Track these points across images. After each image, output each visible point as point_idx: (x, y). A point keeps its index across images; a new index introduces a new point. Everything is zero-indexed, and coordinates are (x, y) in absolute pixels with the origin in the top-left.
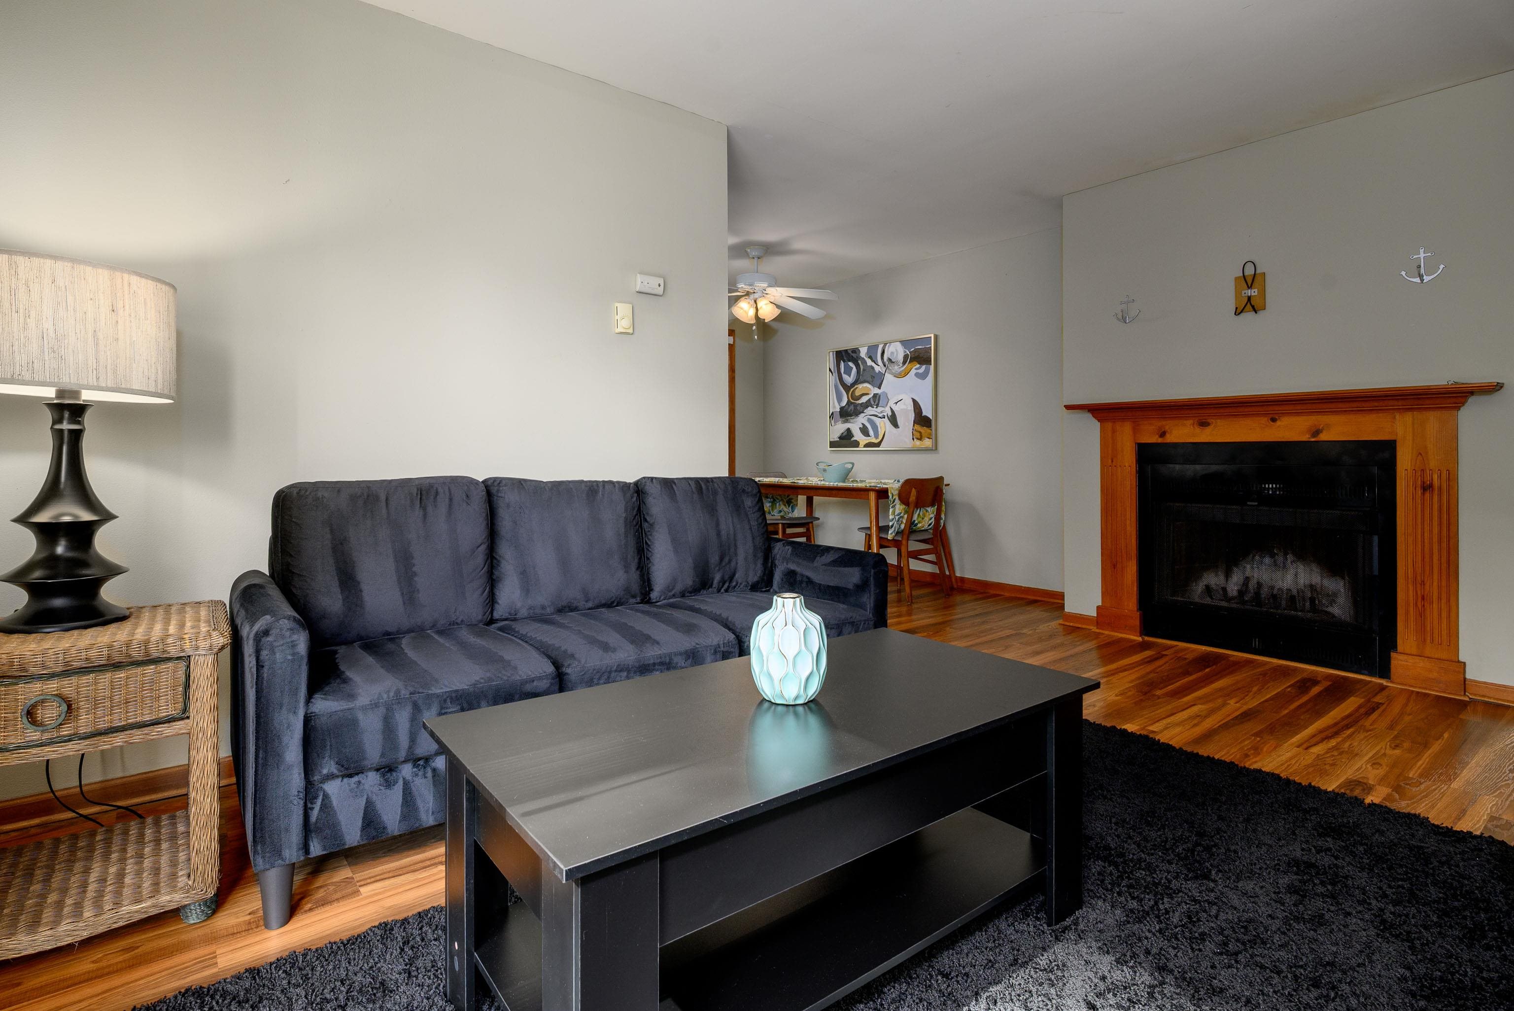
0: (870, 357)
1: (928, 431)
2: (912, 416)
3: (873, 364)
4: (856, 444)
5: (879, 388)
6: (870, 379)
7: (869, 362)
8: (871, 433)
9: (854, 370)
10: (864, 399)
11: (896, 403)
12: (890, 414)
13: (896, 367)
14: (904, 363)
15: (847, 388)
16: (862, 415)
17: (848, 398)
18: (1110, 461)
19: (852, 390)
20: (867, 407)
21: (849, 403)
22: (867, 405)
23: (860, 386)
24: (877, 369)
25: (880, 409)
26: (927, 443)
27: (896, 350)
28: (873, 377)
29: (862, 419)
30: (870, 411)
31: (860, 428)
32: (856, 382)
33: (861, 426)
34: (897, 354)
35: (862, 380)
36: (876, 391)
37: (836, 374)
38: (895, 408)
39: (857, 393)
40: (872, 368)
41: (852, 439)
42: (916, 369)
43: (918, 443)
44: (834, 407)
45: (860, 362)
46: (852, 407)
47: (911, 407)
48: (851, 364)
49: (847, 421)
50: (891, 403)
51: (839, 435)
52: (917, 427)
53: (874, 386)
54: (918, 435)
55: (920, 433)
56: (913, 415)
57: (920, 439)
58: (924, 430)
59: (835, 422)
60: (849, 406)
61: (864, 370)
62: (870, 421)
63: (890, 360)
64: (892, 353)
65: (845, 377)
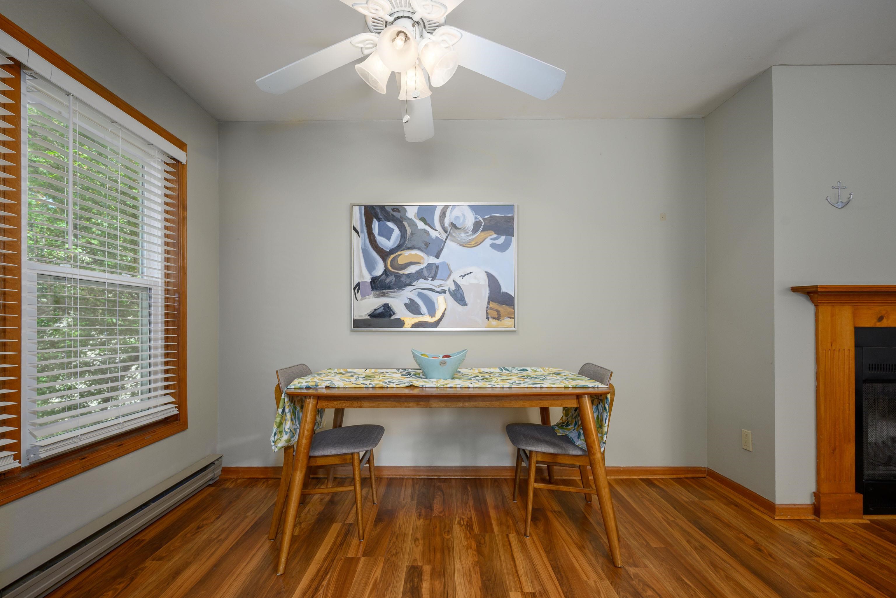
0: (423, 219)
1: (509, 309)
2: (486, 292)
3: (427, 228)
4: (400, 323)
5: (437, 256)
6: (423, 246)
7: (421, 225)
8: (424, 309)
9: (396, 232)
10: (412, 269)
11: (463, 276)
12: (453, 288)
13: (463, 235)
14: (475, 230)
15: (384, 254)
16: (409, 288)
17: (385, 266)
18: (829, 344)
19: (392, 256)
20: (417, 279)
21: (386, 272)
22: (419, 275)
23: (407, 253)
24: (433, 234)
25: (437, 282)
26: (507, 322)
27: (464, 215)
28: (427, 245)
29: (408, 293)
30: (421, 283)
31: (406, 305)
32: (399, 247)
33: (408, 302)
34: (464, 220)
35: (409, 246)
36: (432, 260)
37: (364, 235)
38: (460, 281)
39: (401, 261)
40: (427, 233)
41: (393, 317)
42: (492, 239)
43: (494, 322)
44: (361, 275)
45: (405, 223)
46: (392, 278)
47: (484, 281)
48: (390, 225)
49: (383, 295)
50: (455, 276)
51: (370, 310)
52: (492, 305)
53: (428, 254)
54: (495, 314)
55: (498, 311)
56: (488, 291)
57: (498, 318)
58: (503, 309)
59: (363, 296)
60: (387, 276)
61: (412, 234)
62: (420, 295)
63: (454, 226)
64: (457, 218)
65: (381, 241)
